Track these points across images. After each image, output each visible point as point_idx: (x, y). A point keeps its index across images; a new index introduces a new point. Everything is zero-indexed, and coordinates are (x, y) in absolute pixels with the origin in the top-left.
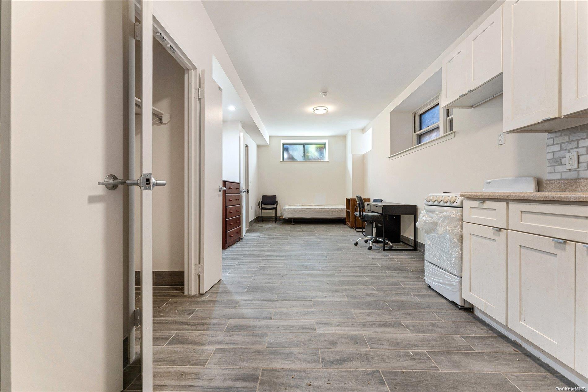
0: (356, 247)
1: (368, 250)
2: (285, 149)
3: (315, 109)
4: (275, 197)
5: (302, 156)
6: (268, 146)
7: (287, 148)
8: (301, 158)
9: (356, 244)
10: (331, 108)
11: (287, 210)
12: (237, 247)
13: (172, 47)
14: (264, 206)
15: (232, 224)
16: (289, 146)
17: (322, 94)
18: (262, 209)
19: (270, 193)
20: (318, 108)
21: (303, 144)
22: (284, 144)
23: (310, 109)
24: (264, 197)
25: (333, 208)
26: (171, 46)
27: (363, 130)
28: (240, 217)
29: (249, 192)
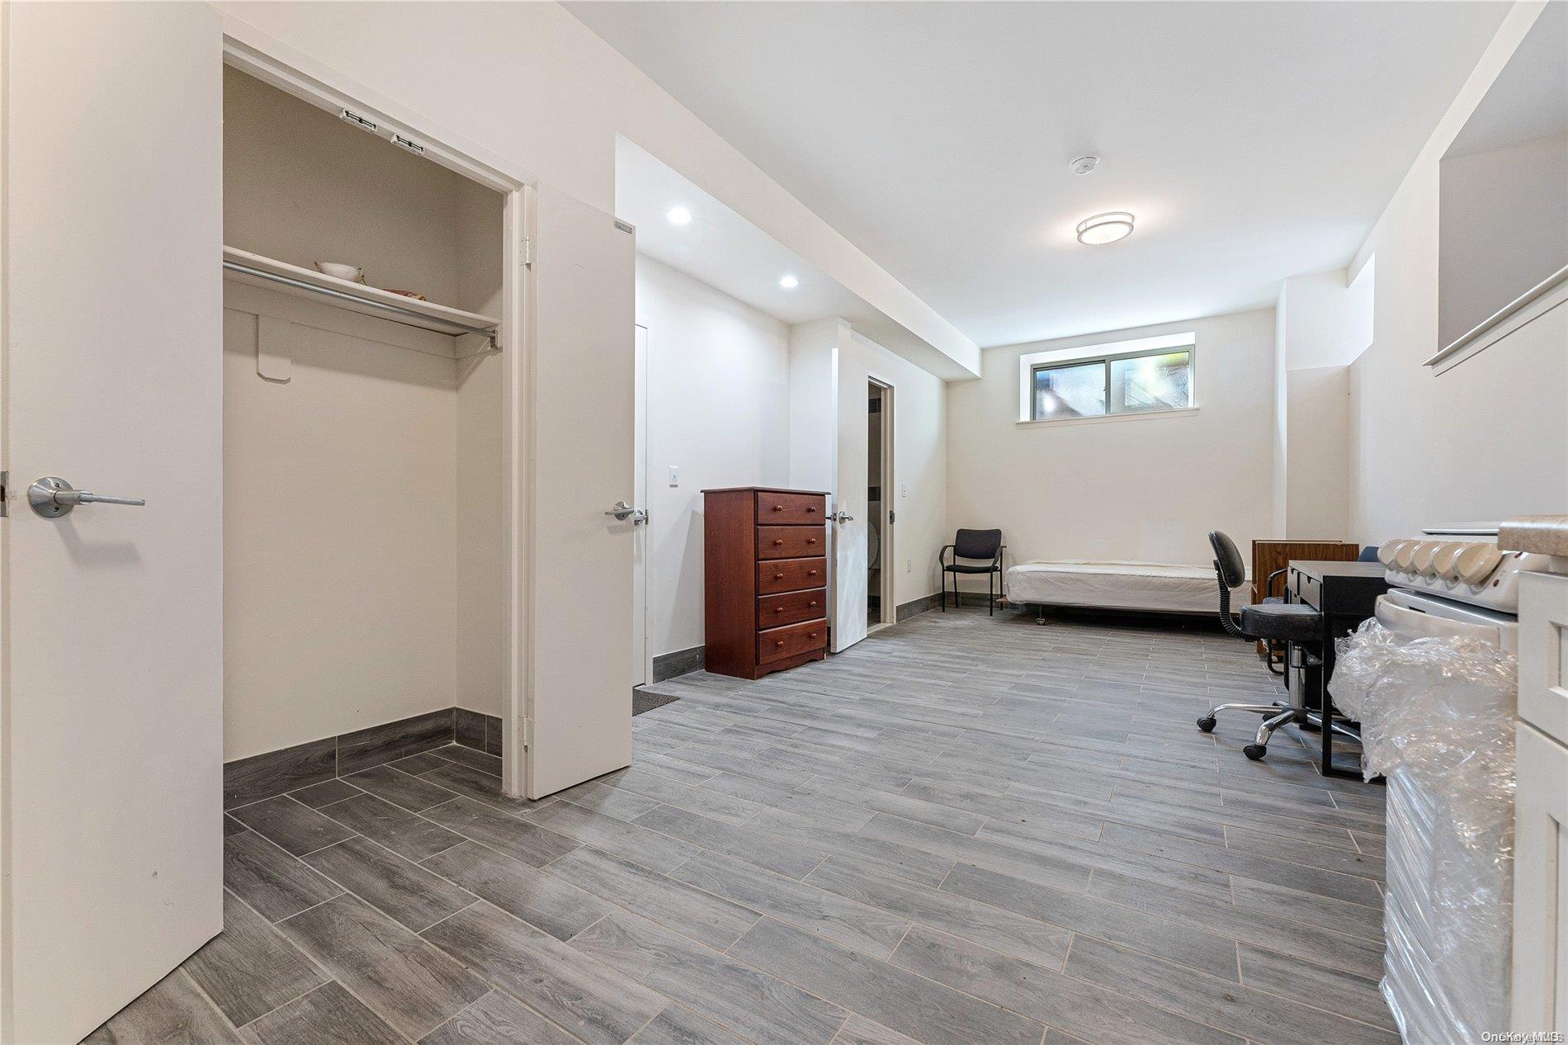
0: (1203, 738)
1: (1244, 758)
2: (1040, 385)
3: (1082, 228)
4: (997, 534)
5: (1101, 401)
6: (977, 379)
7: (1049, 380)
8: (1099, 404)
9: (1208, 725)
10: (1146, 214)
11: (1020, 577)
12: (801, 677)
13: (404, 141)
14: (961, 562)
15: (780, 612)
16: (1052, 374)
17: (1077, 165)
18: (954, 569)
19: (981, 522)
20: (1090, 224)
21: (1103, 361)
22: (1036, 369)
23: (1065, 232)
24: (961, 534)
25: (1197, 576)
26: (398, 137)
27: (1346, 272)
28: (823, 593)
29: (893, 521)
